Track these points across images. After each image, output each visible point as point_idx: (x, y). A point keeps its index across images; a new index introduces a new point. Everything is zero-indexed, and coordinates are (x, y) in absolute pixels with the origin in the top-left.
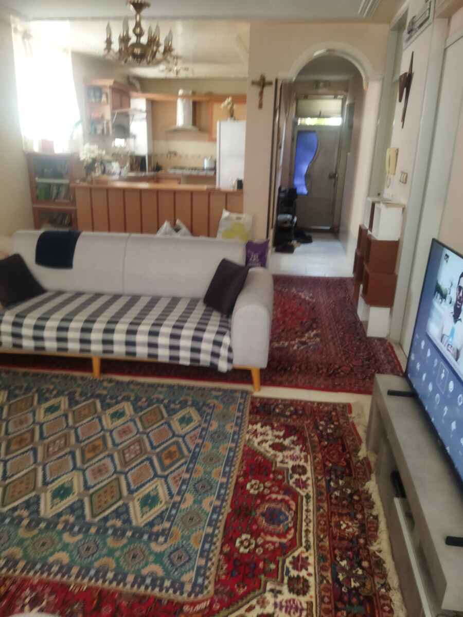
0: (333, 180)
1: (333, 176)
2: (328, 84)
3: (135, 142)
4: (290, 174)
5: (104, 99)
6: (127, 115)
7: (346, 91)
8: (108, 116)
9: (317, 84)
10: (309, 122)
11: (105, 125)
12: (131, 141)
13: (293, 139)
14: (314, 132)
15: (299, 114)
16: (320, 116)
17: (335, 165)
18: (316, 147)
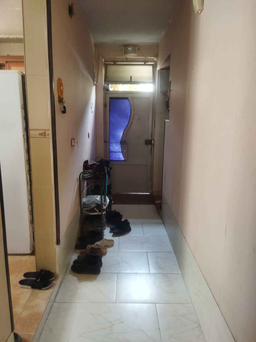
0: (150, 146)
1: (149, 142)
2: (136, 48)
4: (105, 142)
7: (157, 56)
9: (125, 47)
10: (121, 88)
13: (105, 106)
14: (127, 98)
15: (108, 80)
16: (131, 81)
17: (150, 133)
18: (129, 114)
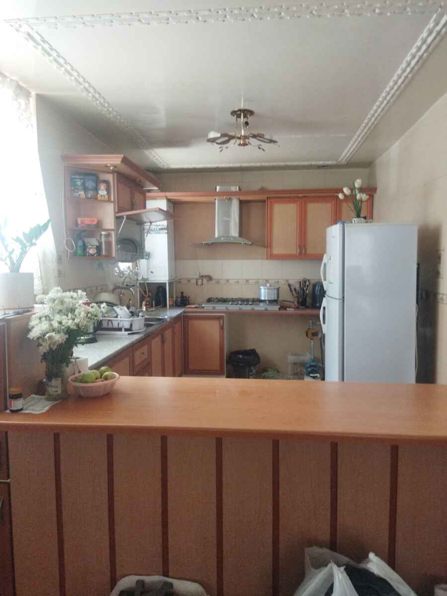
3: (148, 264)
5: (102, 192)
6: (139, 222)
8: (109, 222)
11: (103, 239)
12: (143, 262)
